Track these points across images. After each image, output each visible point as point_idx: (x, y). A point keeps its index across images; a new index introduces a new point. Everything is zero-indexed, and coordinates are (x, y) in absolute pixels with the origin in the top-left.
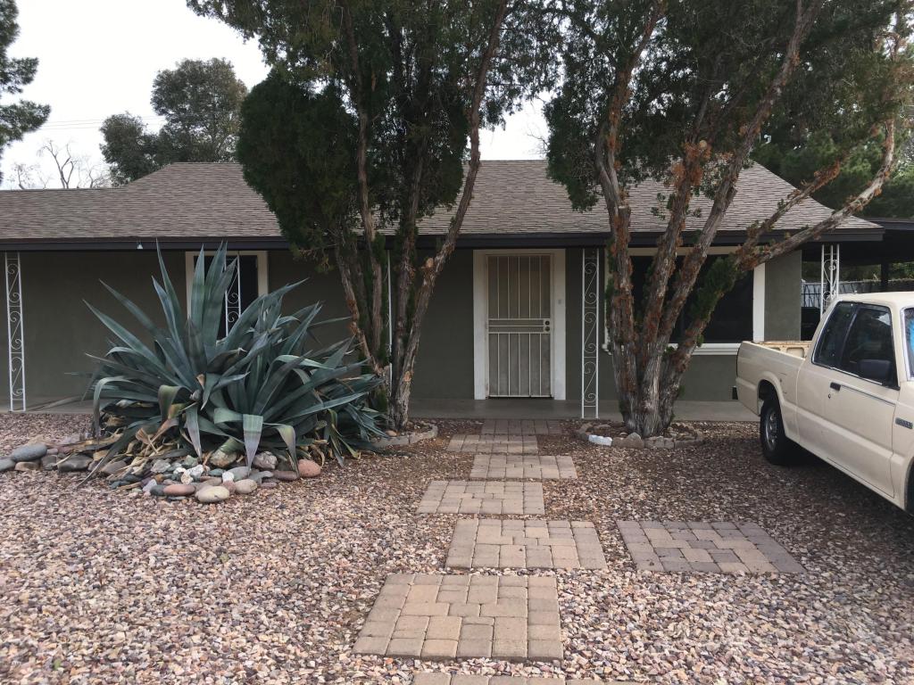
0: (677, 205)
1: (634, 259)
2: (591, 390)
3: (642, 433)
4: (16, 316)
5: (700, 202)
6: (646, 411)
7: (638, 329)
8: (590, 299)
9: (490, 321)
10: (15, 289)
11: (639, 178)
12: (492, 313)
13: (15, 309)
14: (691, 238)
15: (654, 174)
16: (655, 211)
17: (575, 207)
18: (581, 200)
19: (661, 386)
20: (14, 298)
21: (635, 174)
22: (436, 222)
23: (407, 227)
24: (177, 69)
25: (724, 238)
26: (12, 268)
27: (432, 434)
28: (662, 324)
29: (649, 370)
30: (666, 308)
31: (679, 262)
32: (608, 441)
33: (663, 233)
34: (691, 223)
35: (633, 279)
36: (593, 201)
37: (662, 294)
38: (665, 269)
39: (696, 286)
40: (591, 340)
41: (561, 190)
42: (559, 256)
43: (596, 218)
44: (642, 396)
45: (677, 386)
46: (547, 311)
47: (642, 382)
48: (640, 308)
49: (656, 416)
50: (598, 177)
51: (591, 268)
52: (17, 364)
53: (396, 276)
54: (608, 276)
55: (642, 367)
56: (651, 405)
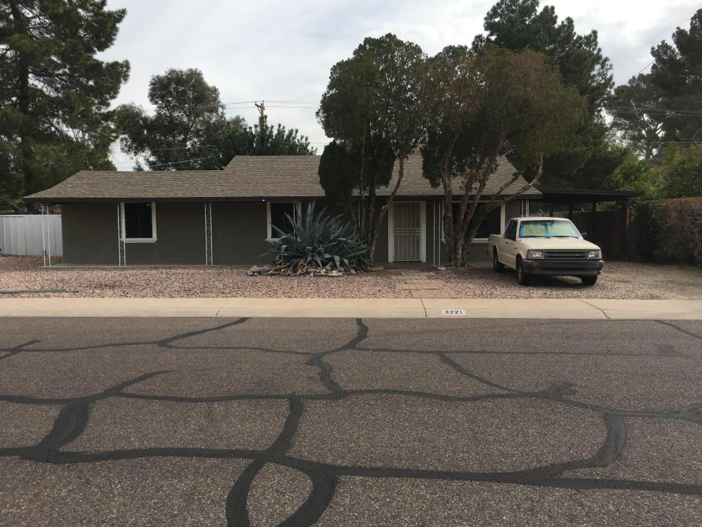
0: (468, 187)
1: (453, 204)
2: (437, 255)
3: (456, 266)
4: (209, 227)
5: (477, 185)
6: (457, 259)
7: (455, 230)
8: (437, 220)
9: (395, 230)
10: (209, 217)
11: (455, 176)
12: (395, 226)
13: (208, 225)
14: (472, 197)
15: (460, 174)
16: (461, 188)
17: (432, 187)
18: (434, 184)
19: (462, 251)
20: (208, 221)
21: (454, 174)
22: (381, 191)
23: (372, 192)
24: (165, 75)
25: (483, 197)
26: (208, 208)
27: (382, 268)
28: (463, 229)
29: (458, 244)
30: (464, 222)
31: (468, 206)
32: (444, 268)
33: (463, 196)
34: (474, 192)
35: (453, 213)
36: (439, 185)
37: (462, 218)
38: (464, 209)
39: (474, 215)
40: (437, 236)
41: (427, 181)
42: (423, 204)
43: (440, 190)
44: (456, 254)
45: (468, 250)
46: (419, 226)
47: (456, 249)
48: (455, 223)
49: (461, 260)
50: (440, 176)
51: (437, 208)
52: (209, 247)
53: (368, 212)
54: (444, 212)
55: (456, 244)
56: (459, 257)
